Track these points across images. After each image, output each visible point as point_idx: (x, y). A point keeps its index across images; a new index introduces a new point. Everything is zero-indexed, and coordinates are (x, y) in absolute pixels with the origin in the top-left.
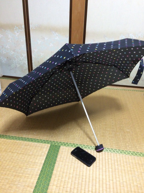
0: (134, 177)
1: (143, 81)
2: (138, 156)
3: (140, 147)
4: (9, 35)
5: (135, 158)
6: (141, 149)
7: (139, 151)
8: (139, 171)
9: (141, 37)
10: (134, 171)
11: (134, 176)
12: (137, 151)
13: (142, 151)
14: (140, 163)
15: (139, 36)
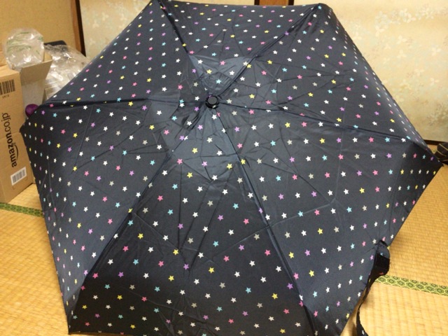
0: (378, 329)
1: (431, 125)
2: (396, 285)
3: (405, 267)
4: (123, 15)
5: (387, 289)
6: (406, 270)
7: (399, 276)
8: (394, 316)
9: (427, 17)
10: (382, 316)
11: (380, 327)
12: (394, 275)
13: (407, 275)
14: (399, 300)
15: (424, 14)
